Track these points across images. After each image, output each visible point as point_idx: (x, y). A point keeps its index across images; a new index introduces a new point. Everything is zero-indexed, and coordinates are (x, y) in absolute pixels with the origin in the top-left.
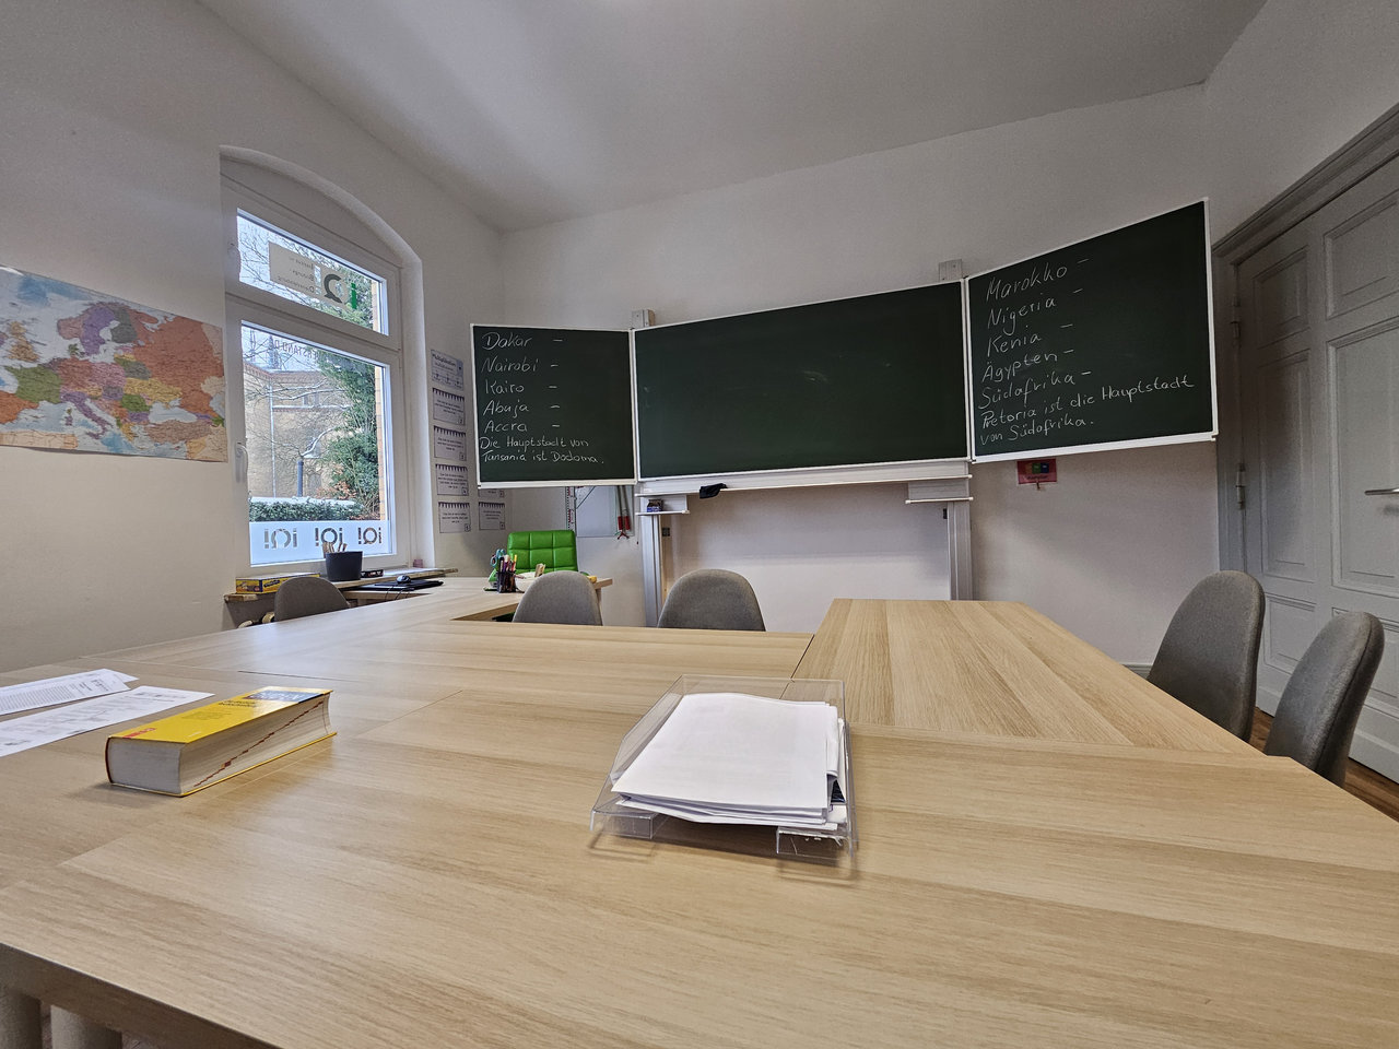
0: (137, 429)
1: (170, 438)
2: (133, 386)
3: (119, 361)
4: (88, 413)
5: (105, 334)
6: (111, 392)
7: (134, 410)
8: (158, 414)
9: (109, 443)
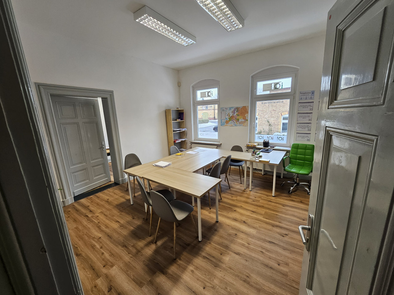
1: (241, 123)
2: (238, 117)
3: (237, 115)
5: (235, 112)
7: (238, 120)
9: (235, 125)
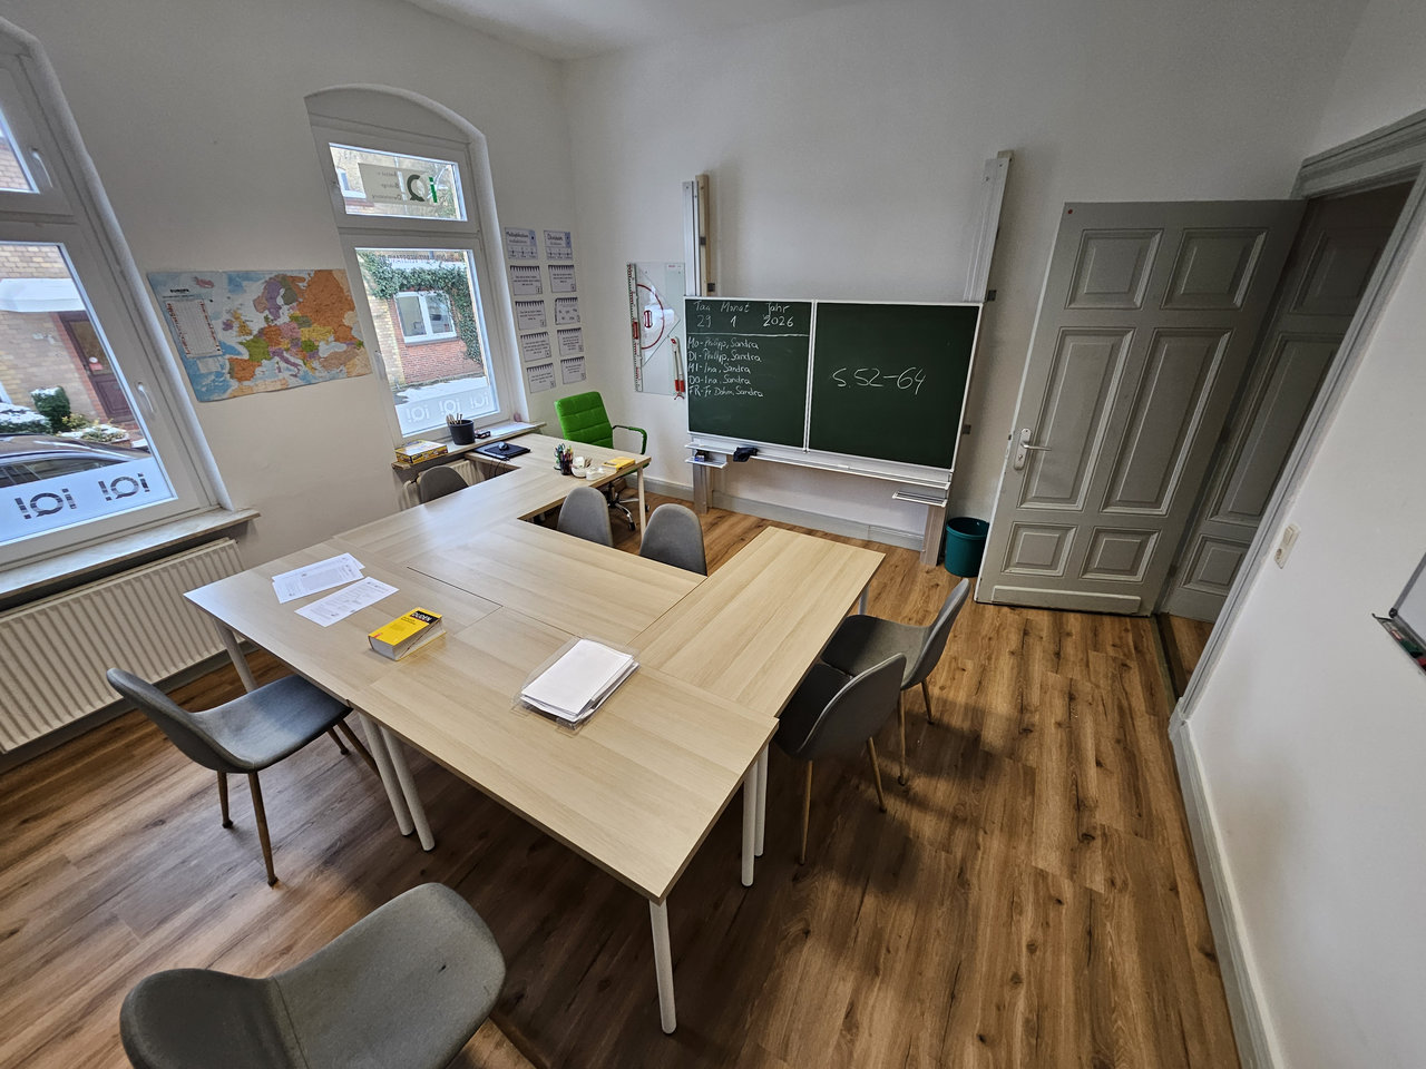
0: (315, 364)
2: (305, 334)
3: (293, 318)
4: (287, 361)
5: (280, 301)
6: (295, 342)
7: (309, 350)
8: (324, 350)
9: (303, 378)
